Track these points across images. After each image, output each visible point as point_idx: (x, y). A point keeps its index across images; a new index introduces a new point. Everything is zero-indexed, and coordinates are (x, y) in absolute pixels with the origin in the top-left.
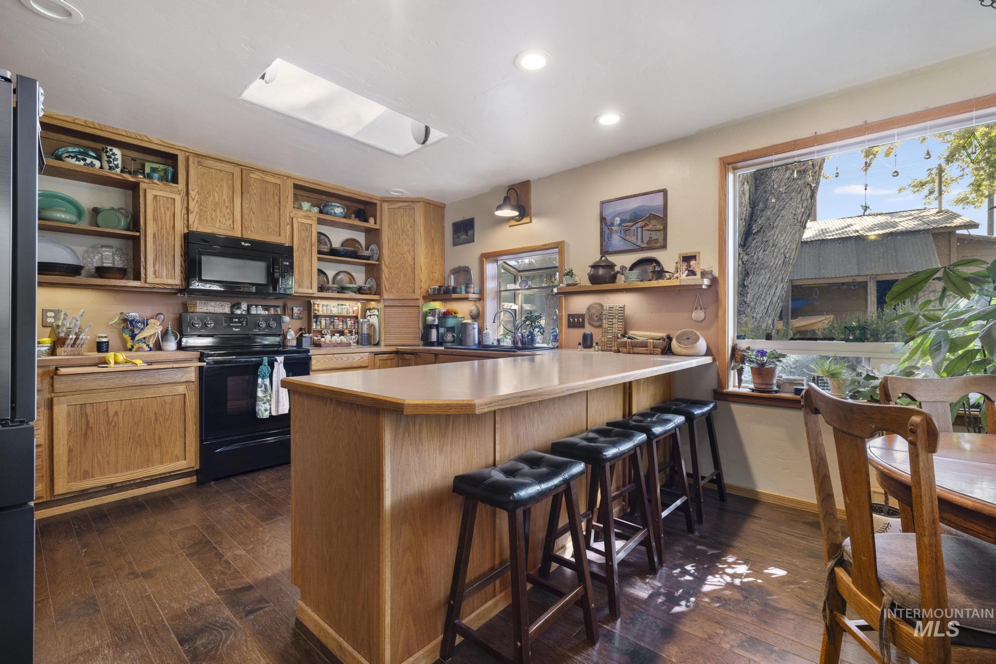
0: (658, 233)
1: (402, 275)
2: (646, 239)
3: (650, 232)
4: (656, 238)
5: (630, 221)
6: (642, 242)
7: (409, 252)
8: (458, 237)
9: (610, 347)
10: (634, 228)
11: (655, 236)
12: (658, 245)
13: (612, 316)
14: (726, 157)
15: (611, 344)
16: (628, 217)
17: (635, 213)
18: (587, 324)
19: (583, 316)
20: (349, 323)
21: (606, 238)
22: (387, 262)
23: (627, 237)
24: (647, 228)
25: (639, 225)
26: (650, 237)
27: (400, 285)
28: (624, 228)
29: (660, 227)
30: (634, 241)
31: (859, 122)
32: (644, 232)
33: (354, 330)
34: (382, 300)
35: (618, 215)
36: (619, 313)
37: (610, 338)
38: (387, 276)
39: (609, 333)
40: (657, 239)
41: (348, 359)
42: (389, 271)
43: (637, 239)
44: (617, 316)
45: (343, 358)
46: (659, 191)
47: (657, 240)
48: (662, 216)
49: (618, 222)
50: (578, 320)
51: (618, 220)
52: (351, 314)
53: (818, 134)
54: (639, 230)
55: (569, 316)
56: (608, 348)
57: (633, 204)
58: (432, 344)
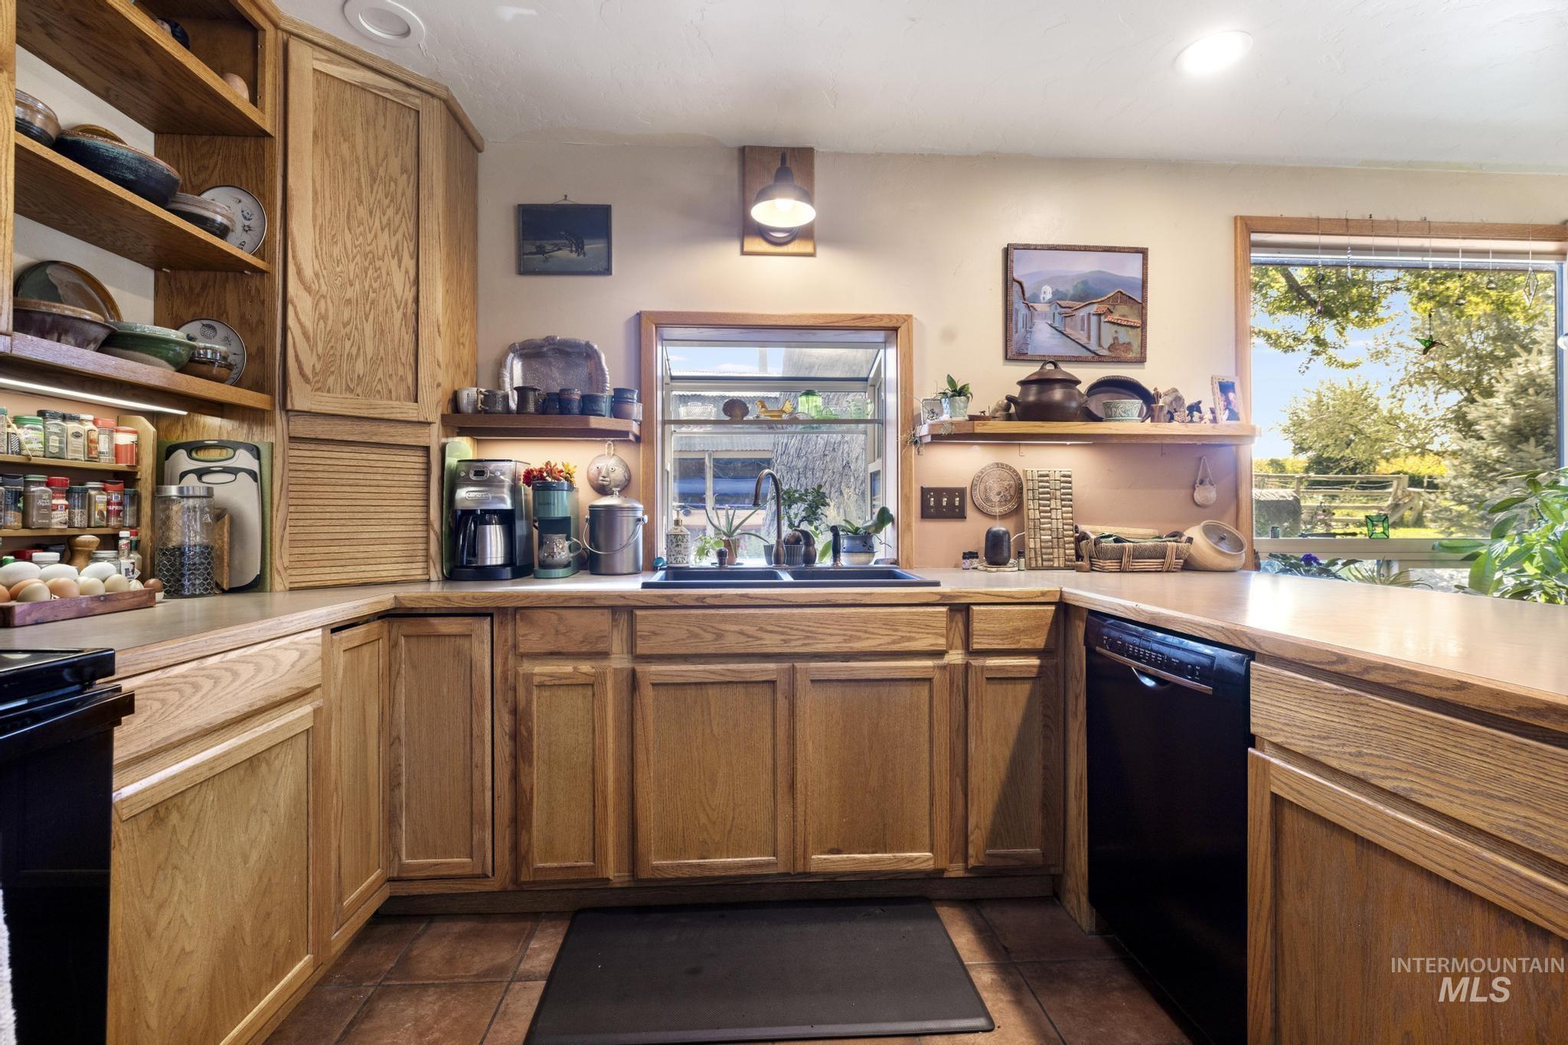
0: (1131, 332)
1: (368, 329)
2: (1107, 341)
3: (1115, 328)
4: (1127, 340)
5: (1073, 299)
6: (1100, 345)
7: (397, 253)
8: (541, 251)
9: (1049, 560)
10: (1083, 313)
11: (1124, 336)
12: (1131, 355)
13: (1048, 493)
14: (1250, 218)
15: (1052, 554)
16: (1069, 289)
17: (1085, 283)
18: (970, 511)
19: (961, 492)
20: (100, 499)
21: (1020, 325)
22: (308, 273)
23: (1068, 331)
24: (1110, 318)
25: (1094, 309)
26: (1115, 339)
27: (360, 367)
28: (1060, 310)
29: (1138, 322)
30: (1083, 340)
31: (1415, 217)
32: (1103, 325)
33: (124, 534)
34: (279, 418)
35: (1048, 282)
36: (1064, 488)
37: (1047, 542)
38: (308, 324)
39: (1044, 530)
40: (1129, 343)
41: (259, 669)
42: (316, 305)
43: (1089, 338)
44: (1058, 493)
45: (238, 667)
46: (1137, 250)
47: (1128, 346)
48: (1140, 301)
49: (1049, 296)
50: (951, 502)
51: (1047, 293)
52: (106, 462)
53: (1374, 218)
54: (1094, 319)
55: (925, 492)
56: (1045, 563)
57: (1085, 266)
58: (489, 574)
